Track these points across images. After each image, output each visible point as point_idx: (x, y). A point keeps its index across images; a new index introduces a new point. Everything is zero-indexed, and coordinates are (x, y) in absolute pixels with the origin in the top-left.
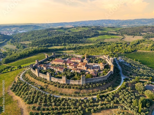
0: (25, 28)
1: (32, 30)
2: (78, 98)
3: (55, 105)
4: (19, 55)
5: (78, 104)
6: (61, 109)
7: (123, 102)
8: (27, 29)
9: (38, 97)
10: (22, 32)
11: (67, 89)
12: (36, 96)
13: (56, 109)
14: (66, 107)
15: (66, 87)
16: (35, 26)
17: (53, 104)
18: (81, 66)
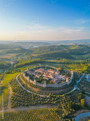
0: (38, 44)
1: (42, 45)
2: (38, 95)
3: (25, 95)
4: (24, 64)
5: (36, 97)
6: (26, 98)
7: (63, 103)
8: (39, 45)
9: (19, 89)
10: (35, 47)
11: (35, 88)
12: (18, 89)
13: (24, 97)
14: (29, 98)
15: (35, 87)
16: (45, 43)
17: (24, 94)
18: (50, 76)
